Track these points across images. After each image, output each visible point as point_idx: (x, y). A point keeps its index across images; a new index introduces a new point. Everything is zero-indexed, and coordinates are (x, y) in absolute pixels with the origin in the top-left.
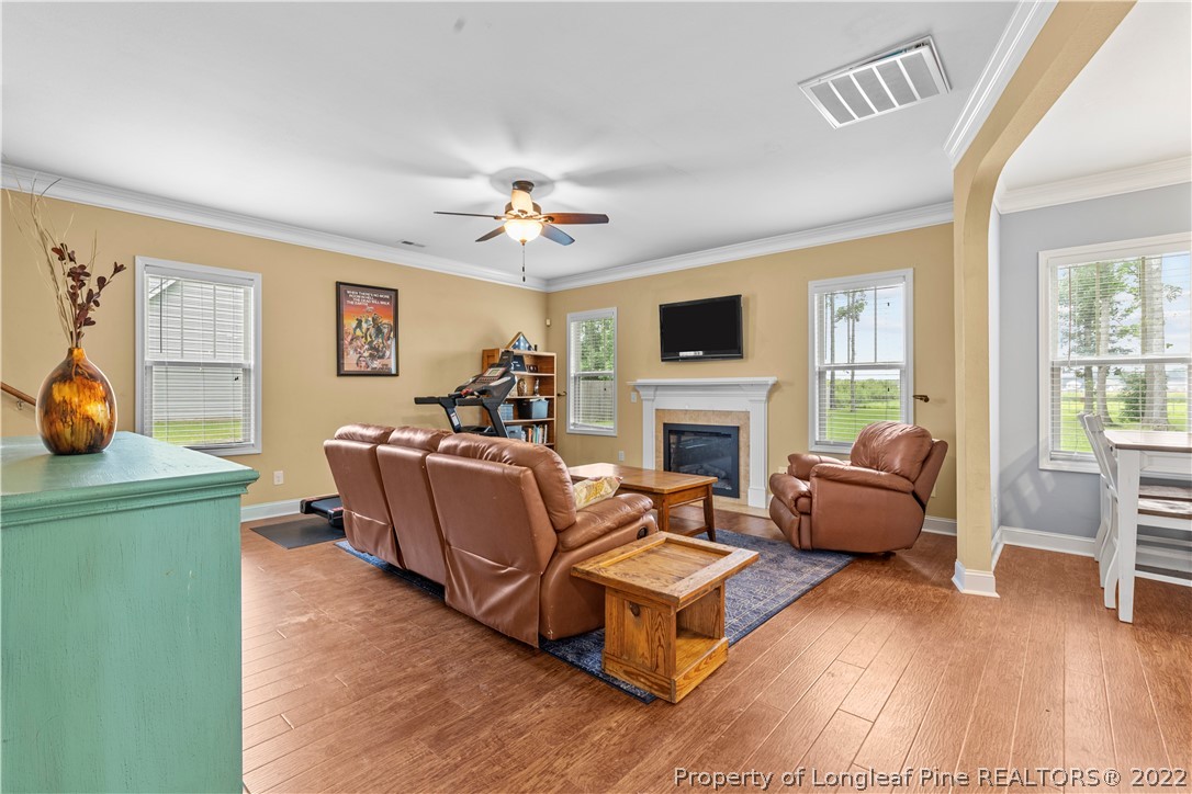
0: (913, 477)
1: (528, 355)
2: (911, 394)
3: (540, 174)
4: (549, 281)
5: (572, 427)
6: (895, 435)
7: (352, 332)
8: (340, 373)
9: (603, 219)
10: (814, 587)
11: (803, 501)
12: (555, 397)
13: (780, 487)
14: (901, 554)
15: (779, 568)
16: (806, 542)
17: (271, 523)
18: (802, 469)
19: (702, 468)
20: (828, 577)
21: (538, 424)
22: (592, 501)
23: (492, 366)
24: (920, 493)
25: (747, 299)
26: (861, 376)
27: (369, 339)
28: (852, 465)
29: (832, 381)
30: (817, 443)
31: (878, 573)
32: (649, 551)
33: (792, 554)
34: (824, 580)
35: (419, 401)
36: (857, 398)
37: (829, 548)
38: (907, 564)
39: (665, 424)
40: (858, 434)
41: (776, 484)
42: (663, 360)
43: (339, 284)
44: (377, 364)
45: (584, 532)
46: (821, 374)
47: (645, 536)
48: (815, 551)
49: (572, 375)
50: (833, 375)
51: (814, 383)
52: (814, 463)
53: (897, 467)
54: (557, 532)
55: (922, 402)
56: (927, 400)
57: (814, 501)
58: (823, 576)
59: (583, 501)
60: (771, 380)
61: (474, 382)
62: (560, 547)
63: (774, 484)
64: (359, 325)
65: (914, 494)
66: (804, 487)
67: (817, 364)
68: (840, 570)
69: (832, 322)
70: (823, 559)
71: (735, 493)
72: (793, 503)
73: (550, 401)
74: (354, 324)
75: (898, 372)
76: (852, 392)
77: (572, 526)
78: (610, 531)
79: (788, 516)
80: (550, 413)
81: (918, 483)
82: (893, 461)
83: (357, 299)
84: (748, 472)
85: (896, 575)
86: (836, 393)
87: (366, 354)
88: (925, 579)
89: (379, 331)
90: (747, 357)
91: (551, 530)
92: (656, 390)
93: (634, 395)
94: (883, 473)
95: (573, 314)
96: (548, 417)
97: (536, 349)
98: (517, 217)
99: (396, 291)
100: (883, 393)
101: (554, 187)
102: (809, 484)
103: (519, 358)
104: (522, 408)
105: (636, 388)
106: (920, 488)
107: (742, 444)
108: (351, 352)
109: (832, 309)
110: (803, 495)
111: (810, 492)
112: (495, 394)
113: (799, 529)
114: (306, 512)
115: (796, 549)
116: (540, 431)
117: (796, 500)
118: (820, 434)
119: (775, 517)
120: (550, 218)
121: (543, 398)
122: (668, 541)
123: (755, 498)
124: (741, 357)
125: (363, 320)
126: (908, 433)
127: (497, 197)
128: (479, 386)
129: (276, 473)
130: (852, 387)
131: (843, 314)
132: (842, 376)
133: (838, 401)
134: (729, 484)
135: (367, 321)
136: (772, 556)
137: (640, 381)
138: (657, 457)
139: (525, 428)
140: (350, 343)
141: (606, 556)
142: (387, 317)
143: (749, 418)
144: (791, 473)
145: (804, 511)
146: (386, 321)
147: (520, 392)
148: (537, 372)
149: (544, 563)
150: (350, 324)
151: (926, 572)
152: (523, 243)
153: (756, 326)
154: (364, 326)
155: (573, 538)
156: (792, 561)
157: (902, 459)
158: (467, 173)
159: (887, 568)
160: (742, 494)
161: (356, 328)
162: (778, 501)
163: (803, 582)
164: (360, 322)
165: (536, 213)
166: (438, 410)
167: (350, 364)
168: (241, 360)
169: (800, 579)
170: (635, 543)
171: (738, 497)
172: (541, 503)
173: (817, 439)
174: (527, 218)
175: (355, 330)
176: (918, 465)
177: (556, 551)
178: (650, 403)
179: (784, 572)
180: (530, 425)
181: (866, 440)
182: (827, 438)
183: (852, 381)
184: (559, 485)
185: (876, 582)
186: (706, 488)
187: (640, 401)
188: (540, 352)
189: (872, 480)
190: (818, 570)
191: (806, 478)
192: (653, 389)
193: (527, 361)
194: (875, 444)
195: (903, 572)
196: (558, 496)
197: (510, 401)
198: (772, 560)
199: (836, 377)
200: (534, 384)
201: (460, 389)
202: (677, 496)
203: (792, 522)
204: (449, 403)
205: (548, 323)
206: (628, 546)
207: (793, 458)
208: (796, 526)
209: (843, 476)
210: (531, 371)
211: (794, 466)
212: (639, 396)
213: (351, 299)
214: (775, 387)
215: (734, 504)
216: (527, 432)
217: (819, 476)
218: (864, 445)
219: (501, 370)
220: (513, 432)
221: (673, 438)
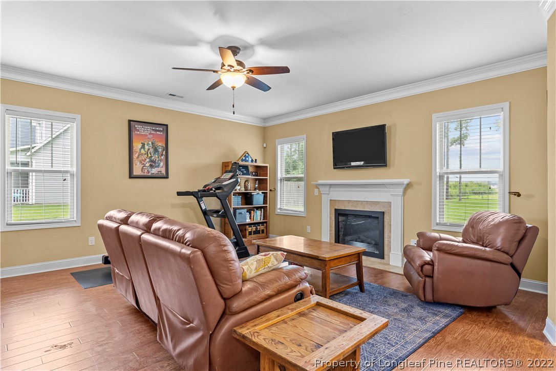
0: (511, 252)
1: (251, 166)
2: (507, 191)
3: (244, 41)
4: (265, 119)
5: (279, 211)
6: (497, 221)
7: (138, 150)
8: (131, 176)
9: (285, 70)
10: (435, 334)
11: (427, 267)
12: (268, 191)
13: (411, 255)
14: (503, 309)
15: (409, 316)
16: (429, 297)
17: (85, 270)
18: (427, 244)
19: (359, 238)
20: (446, 326)
21: (258, 208)
22: (262, 271)
23: (226, 172)
24: (517, 264)
25: (390, 127)
26: (466, 179)
27: (149, 155)
28: (464, 242)
29: (447, 182)
30: (437, 224)
31: (484, 323)
32: (301, 314)
33: (419, 305)
34: (443, 328)
35: (179, 194)
36: (462, 193)
37: (446, 302)
38: (506, 317)
39: (335, 209)
40: (468, 219)
41: (408, 252)
42: (334, 168)
43: (130, 121)
44: (154, 171)
45: (246, 299)
46: (441, 177)
47: (301, 299)
48: (436, 303)
49: (279, 178)
50: (448, 178)
51: (436, 184)
52: (436, 240)
53: (499, 245)
54: (225, 299)
55: (516, 197)
56: (519, 195)
57: (436, 268)
58: (441, 325)
59: (253, 272)
60: (406, 181)
61: (214, 182)
62: (227, 311)
63: (406, 252)
64: (143, 147)
65: (512, 265)
66: (427, 256)
67: (438, 170)
68: (454, 320)
69: (447, 147)
70: (442, 310)
71: (381, 256)
72: (420, 269)
73: (265, 194)
74: (140, 146)
75: (497, 175)
76: (460, 189)
77: (237, 294)
78: (269, 297)
79: (416, 277)
80: (265, 202)
81: (515, 257)
82: (495, 240)
83: (141, 130)
84: (390, 242)
85: (498, 326)
86: (450, 190)
87: (148, 165)
88: (521, 331)
89: (156, 150)
90: (390, 166)
91: (219, 298)
92: (330, 188)
93: (316, 191)
94: (487, 249)
95: (279, 140)
96: (264, 204)
97: (256, 162)
98: (229, 70)
99: (167, 125)
100: (484, 190)
101: (254, 50)
102: (431, 254)
103: (246, 167)
104: (247, 198)
105: (317, 186)
106: (516, 261)
107: (386, 224)
108: (138, 163)
109: (448, 140)
110: (427, 263)
111: (432, 261)
112: (225, 190)
113: (424, 287)
114: (105, 264)
115: (422, 301)
116: (258, 212)
117: (422, 267)
118: (440, 218)
119: (407, 275)
120: (251, 71)
121: (260, 192)
122: (318, 304)
123: (395, 261)
124: (386, 166)
125: (146, 144)
126: (507, 221)
127: (215, 58)
128: (216, 185)
129: (90, 238)
130: (460, 186)
131: (454, 142)
132: (453, 179)
133: (452, 196)
134: (378, 249)
135: (148, 144)
136: (404, 305)
137: (320, 182)
138: (330, 231)
139: (249, 211)
140: (138, 158)
141: (264, 318)
142: (161, 141)
143: (391, 207)
144: (419, 245)
145: (428, 274)
146: (160, 144)
147: (246, 188)
148: (257, 176)
149: (213, 325)
150: (137, 146)
151: (522, 324)
152: (233, 88)
153: (396, 146)
154: (146, 147)
155: (236, 304)
156: (418, 311)
157: (503, 239)
158: (195, 42)
159: (491, 319)
160: (386, 256)
161: (141, 148)
162: (409, 265)
163: (426, 331)
164: (143, 145)
165: (241, 68)
166: (192, 199)
167: (137, 171)
168: (69, 169)
169: (424, 327)
170: (290, 307)
171: (383, 258)
172: (210, 278)
173: (438, 222)
174: (235, 71)
175: (140, 149)
176: (515, 244)
177: (223, 314)
178: (326, 195)
179: (412, 320)
180: (253, 209)
181: (473, 223)
182: (445, 221)
183: (460, 182)
184: (224, 263)
185: (483, 332)
186: (358, 256)
187: (320, 194)
188: (259, 164)
189: (479, 254)
190: (438, 319)
191: (429, 249)
192: (328, 187)
193: (251, 169)
194: (481, 227)
195: (504, 324)
196: (223, 272)
197: (239, 194)
198: (404, 310)
199: (450, 180)
200: (255, 184)
201: (205, 186)
202: (336, 261)
203: (419, 282)
204: (199, 195)
205: (265, 146)
206: (284, 309)
207: (420, 235)
208: (422, 285)
209: (457, 251)
210: (254, 176)
211: (421, 240)
212: (319, 191)
213: (138, 131)
214: (409, 186)
215: (380, 263)
216: (250, 213)
217: (439, 250)
218: (473, 227)
219: (231, 174)
220: (240, 213)
221: (341, 219)
